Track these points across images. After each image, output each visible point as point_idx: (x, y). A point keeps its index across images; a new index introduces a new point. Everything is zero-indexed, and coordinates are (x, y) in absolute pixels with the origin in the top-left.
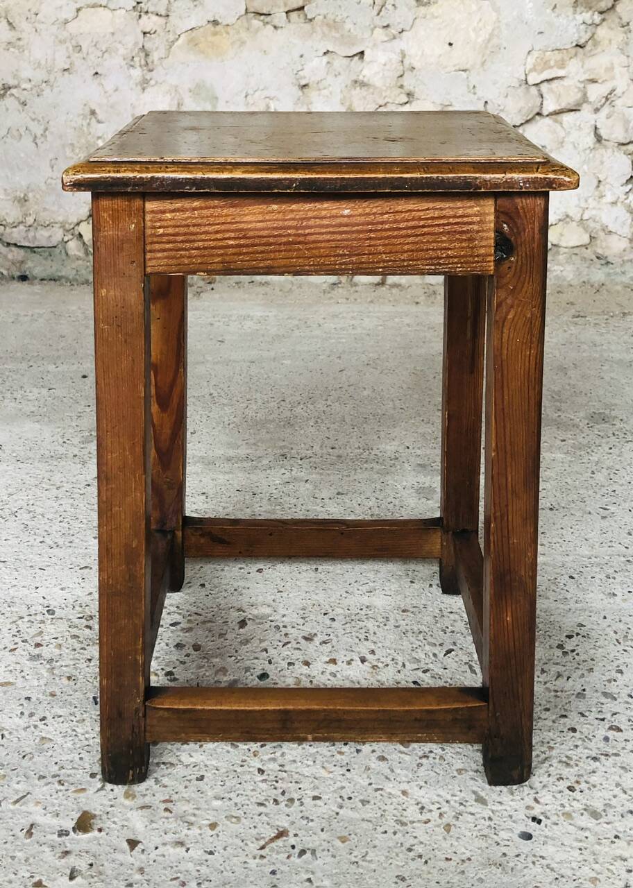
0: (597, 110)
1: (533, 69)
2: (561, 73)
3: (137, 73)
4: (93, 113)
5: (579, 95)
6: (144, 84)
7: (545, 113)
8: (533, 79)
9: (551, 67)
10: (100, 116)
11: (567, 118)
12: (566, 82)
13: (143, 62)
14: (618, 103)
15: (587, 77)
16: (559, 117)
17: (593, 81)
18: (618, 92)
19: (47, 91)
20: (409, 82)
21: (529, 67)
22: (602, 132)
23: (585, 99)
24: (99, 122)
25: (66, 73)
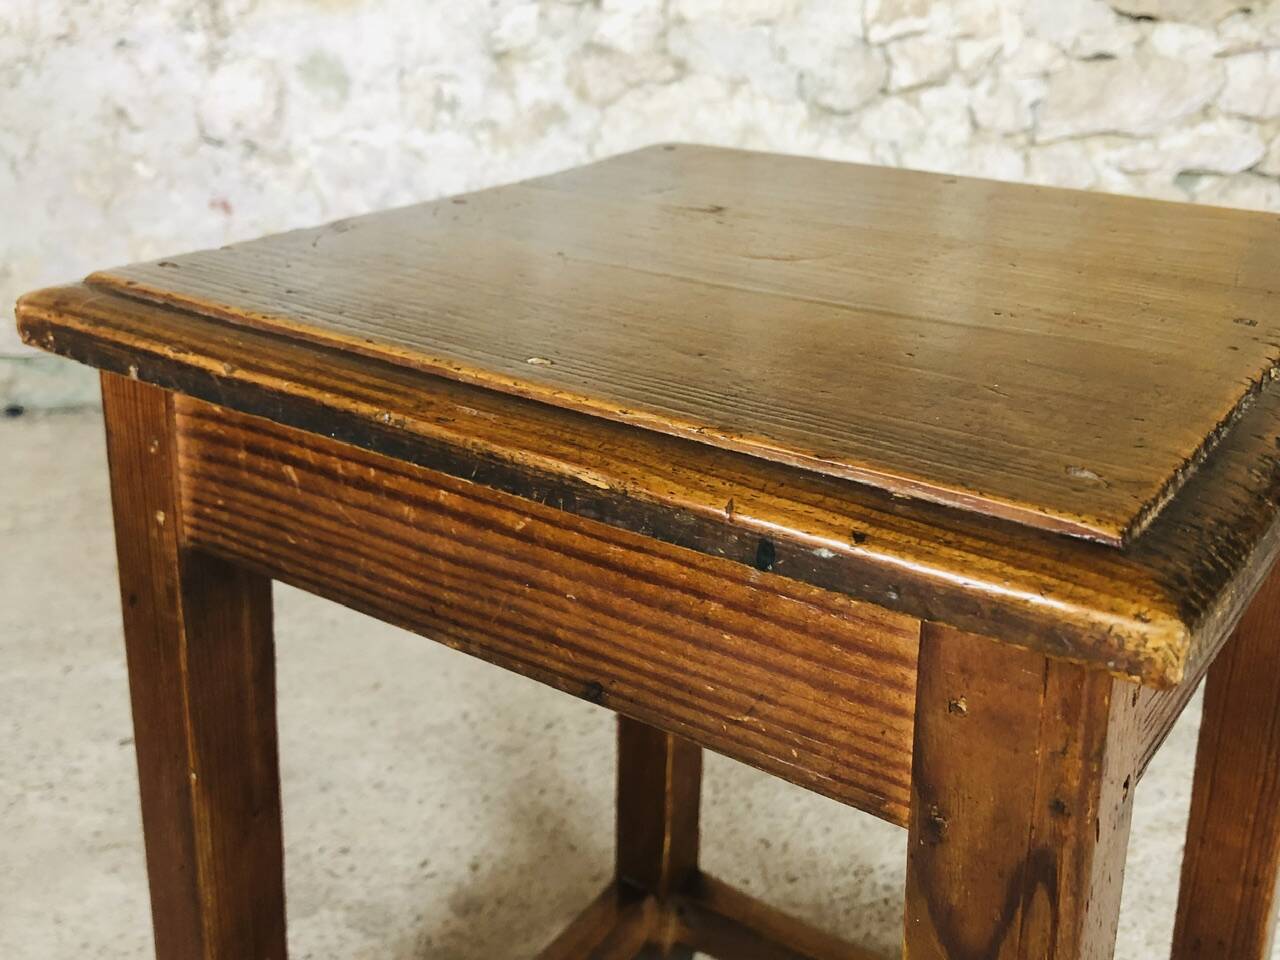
0: (973, 83)
1: (878, 20)
2: (918, 24)
3: (198, 41)
4: (121, 113)
5: (948, 60)
6: (213, 59)
7: (893, 87)
8: (877, 34)
9: (904, 15)
10: (137, 117)
11: (929, 97)
12: (928, 39)
13: (208, 20)
14: (1006, 70)
15: (957, 30)
16: (912, 95)
17: (967, 36)
18: (1008, 51)
19: (28, 79)
20: (677, 44)
21: (870, 15)
22: (983, 117)
23: (955, 66)
24: (135, 129)
25: (63, 45)
